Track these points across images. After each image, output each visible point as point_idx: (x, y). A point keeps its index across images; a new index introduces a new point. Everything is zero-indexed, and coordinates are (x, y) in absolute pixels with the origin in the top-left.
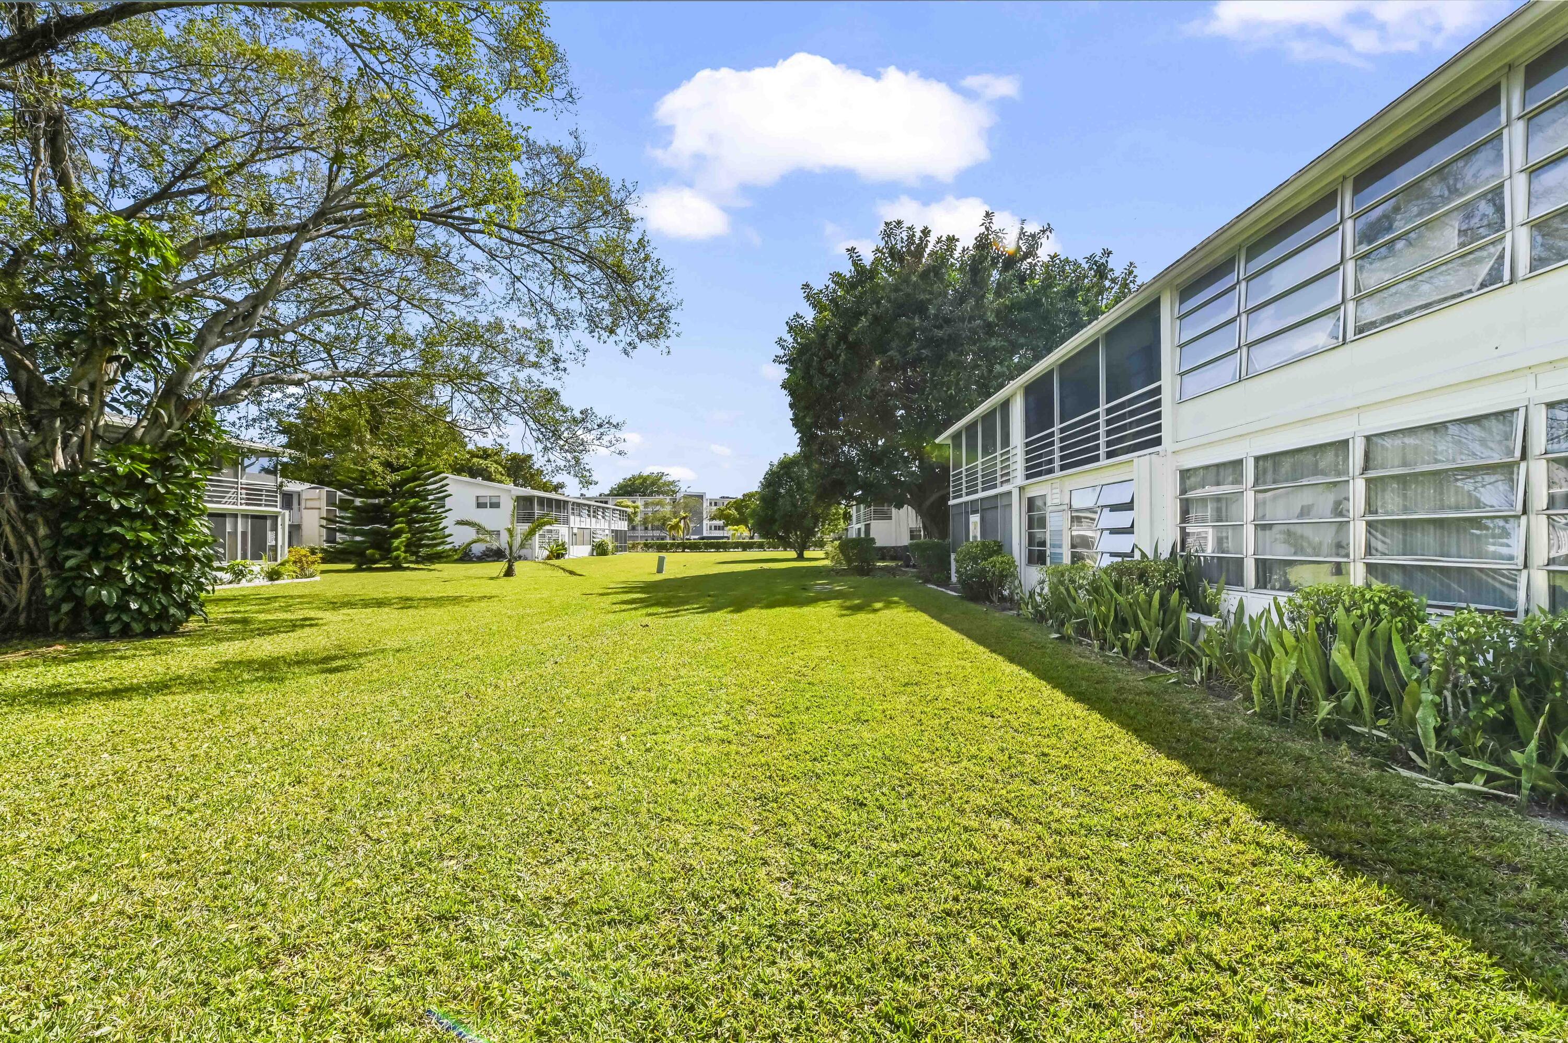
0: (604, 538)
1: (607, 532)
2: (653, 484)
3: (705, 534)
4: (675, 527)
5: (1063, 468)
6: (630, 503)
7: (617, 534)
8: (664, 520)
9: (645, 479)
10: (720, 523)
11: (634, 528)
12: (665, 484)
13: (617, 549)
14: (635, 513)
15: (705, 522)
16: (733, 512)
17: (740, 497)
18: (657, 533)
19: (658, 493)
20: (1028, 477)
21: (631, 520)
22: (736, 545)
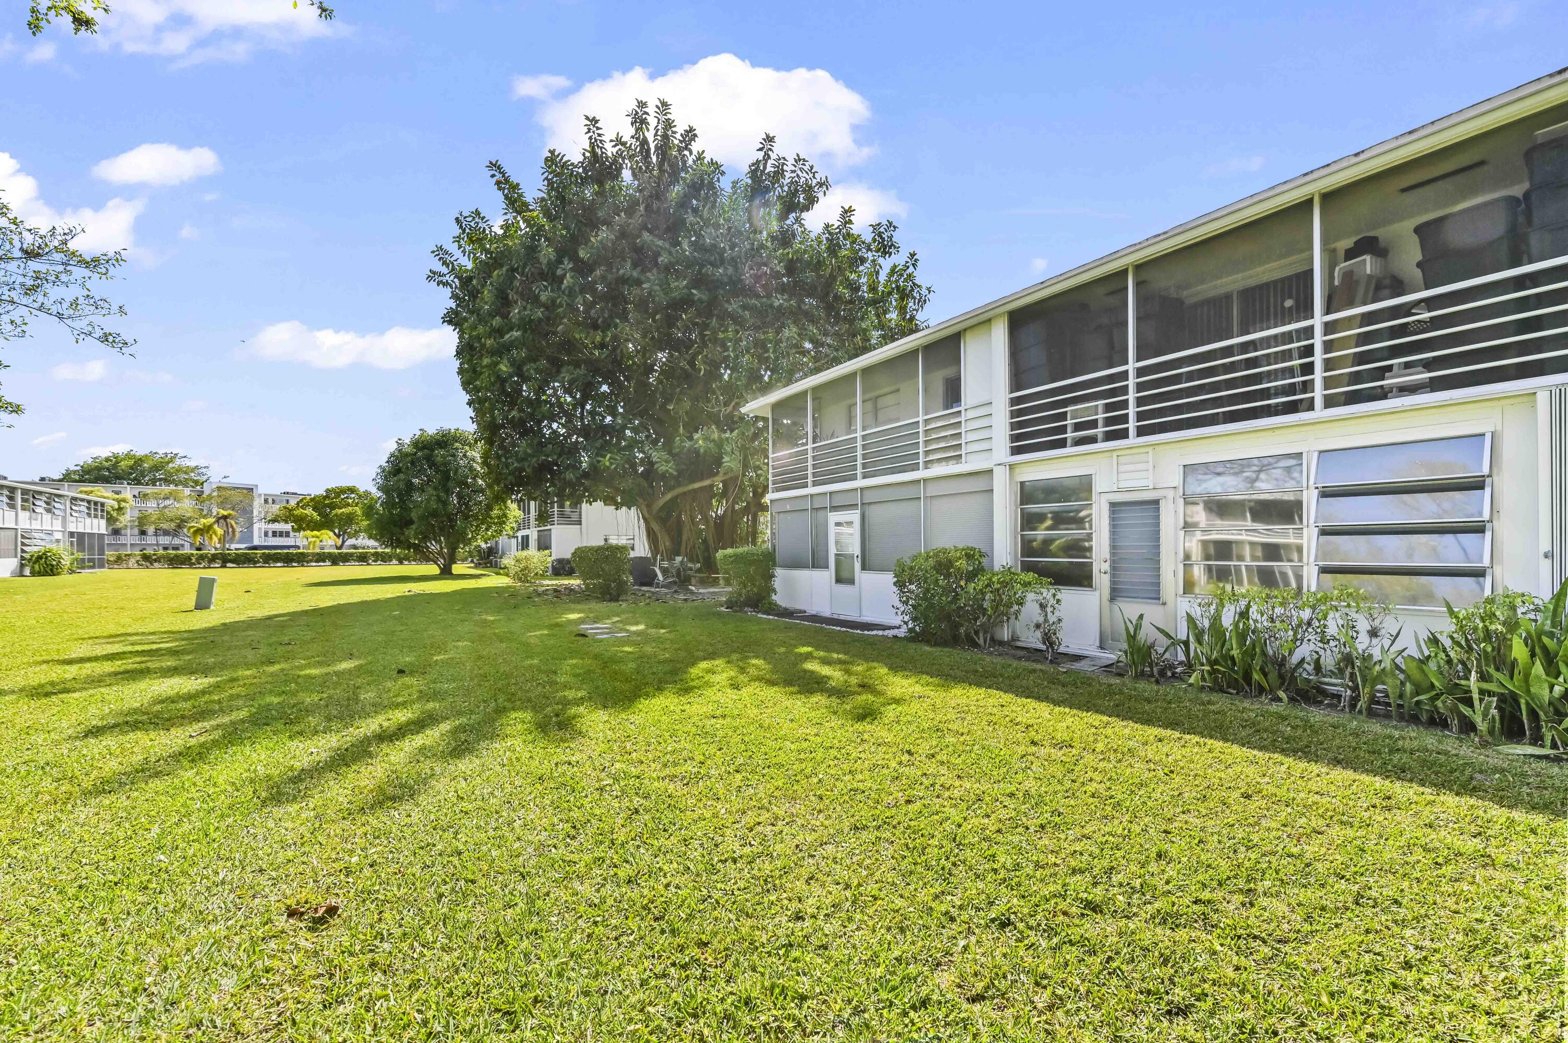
0: (54, 547)
1: (58, 536)
2: (156, 468)
3: (256, 542)
4: (205, 531)
5: (1141, 432)
6: (110, 494)
7: (80, 540)
8: (181, 523)
9: (139, 461)
10: (288, 527)
11: (116, 532)
12: (179, 470)
13: (82, 564)
14: (120, 509)
15: (256, 527)
16: (309, 511)
17: (321, 491)
18: (165, 540)
19: (167, 481)
20: (1016, 451)
21: (111, 520)
22: (321, 558)
